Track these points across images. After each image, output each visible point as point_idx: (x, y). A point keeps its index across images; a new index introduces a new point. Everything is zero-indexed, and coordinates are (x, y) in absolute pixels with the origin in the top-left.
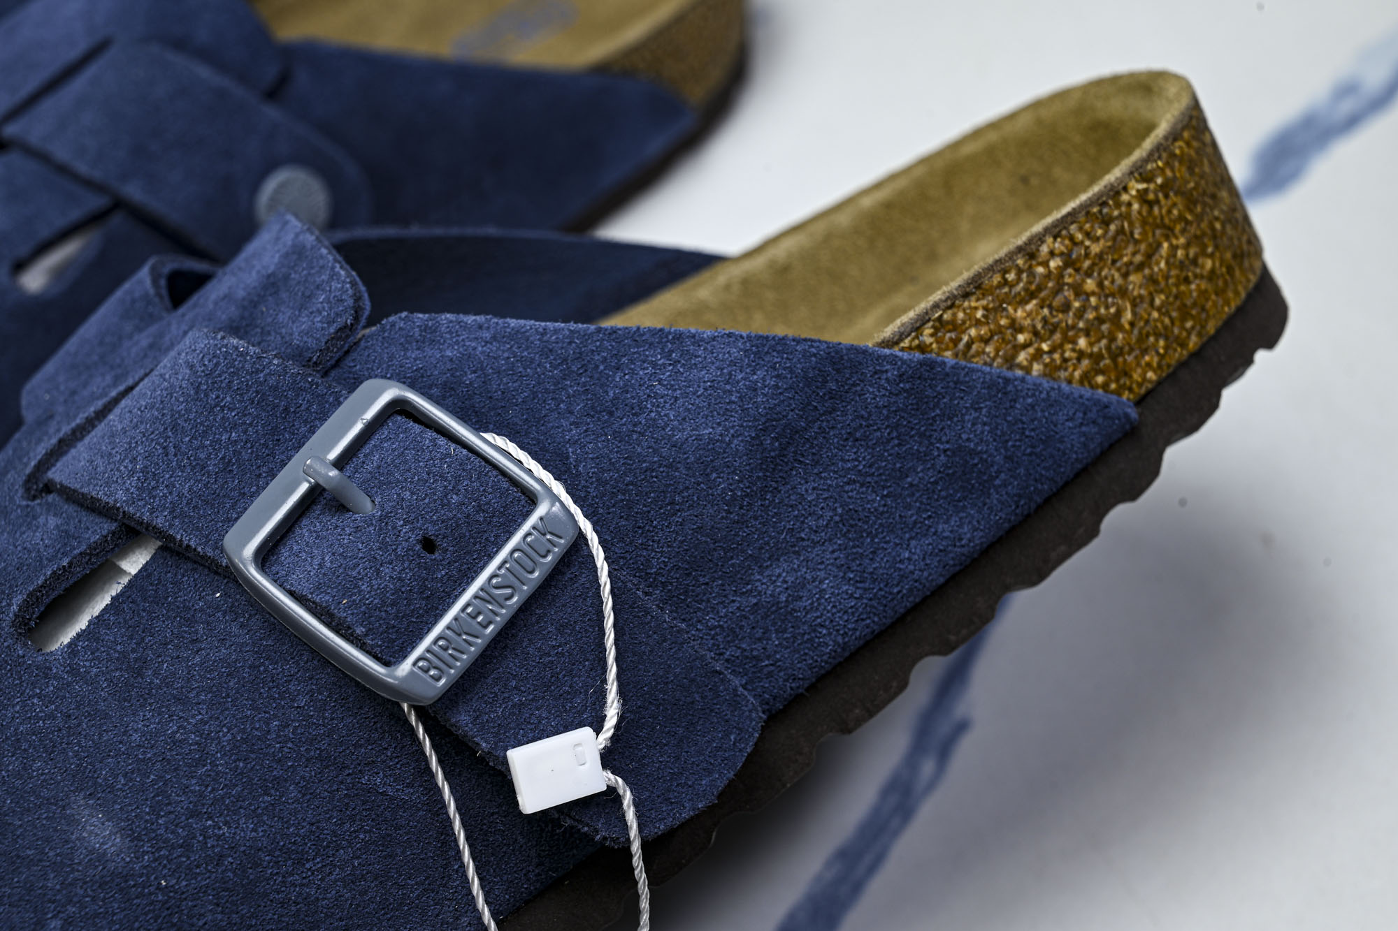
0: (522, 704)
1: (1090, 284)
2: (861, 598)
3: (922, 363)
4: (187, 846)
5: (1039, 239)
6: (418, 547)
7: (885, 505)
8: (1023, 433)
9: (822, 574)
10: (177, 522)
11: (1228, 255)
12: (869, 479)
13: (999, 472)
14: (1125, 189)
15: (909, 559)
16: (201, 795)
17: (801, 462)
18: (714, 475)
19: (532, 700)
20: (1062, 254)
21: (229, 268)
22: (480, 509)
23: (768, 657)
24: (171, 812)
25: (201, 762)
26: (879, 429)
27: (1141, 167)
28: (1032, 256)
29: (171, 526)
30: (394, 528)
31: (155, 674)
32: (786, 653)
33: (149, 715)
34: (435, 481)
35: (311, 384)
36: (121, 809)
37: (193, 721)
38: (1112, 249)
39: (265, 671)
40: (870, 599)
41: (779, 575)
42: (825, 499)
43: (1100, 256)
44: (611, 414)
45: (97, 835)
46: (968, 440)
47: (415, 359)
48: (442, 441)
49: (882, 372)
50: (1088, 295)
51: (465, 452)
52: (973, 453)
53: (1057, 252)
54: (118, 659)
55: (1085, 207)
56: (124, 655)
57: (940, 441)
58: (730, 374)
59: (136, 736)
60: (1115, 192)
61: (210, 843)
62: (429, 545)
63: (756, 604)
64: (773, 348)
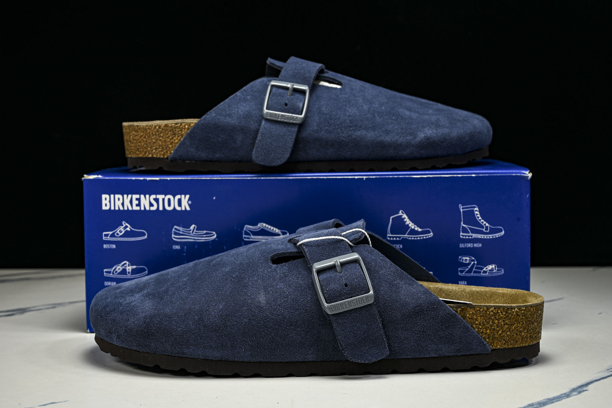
0: (345, 322)
1: (496, 321)
2: (417, 348)
3: (454, 314)
4: (275, 310)
5: (491, 307)
6: (344, 284)
7: (431, 334)
8: (466, 339)
9: (412, 339)
10: (308, 252)
11: (529, 335)
12: (431, 328)
13: (456, 343)
14: (514, 309)
15: (430, 347)
16: (283, 303)
17: (421, 316)
18: (404, 308)
19: (348, 323)
20: (494, 312)
21: (347, 226)
22: (359, 285)
23: (393, 347)
24: (276, 303)
25: (286, 298)
26: (439, 320)
27: (520, 307)
28: (488, 309)
29: (307, 252)
30: (342, 279)
31: (288, 279)
32: (397, 348)
33: (283, 285)
34: (354, 275)
35: (346, 245)
36: (268, 297)
37: (289, 290)
38: (505, 318)
39: (306, 290)
40: (418, 350)
41: (405, 334)
42: (421, 326)
43: (501, 317)
44: (393, 286)
45: (261, 298)
46: (454, 333)
47: (366, 254)
48: (360, 269)
49: (446, 310)
50: (494, 323)
51: (363, 273)
52: (454, 336)
53: (493, 311)
54: (284, 272)
55: (504, 307)
56: (285, 272)
57: (449, 330)
58: (418, 293)
59: (278, 287)
60: (512, 308)
61: (279, 312)
62: (346, 285)
63: (397, 336)
64: (429, 293)
